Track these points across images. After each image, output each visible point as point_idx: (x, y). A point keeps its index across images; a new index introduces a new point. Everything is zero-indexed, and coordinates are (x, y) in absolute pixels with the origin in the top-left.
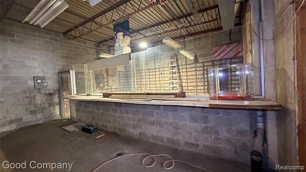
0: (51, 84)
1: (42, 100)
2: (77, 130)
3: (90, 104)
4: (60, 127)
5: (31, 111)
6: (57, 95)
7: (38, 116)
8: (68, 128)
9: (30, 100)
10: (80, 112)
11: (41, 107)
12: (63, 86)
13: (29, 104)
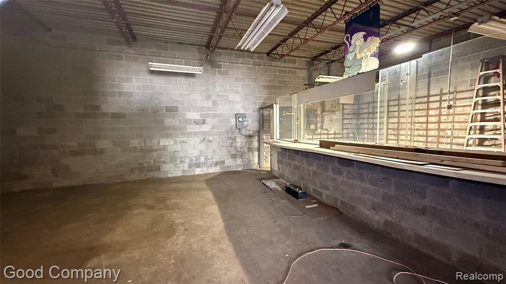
0: (251, 123)
1: (242, 142)
2: (280, 189)
3: (298, 154)
4: (260, 180)
5: (232, 155)
6: (257, 138)
7: (238, 161)
8: (268, 183)
9: (231, 141)
10: (283, 165)
11: (241, 152)
12: (263, 127)
13: (231, 146)
